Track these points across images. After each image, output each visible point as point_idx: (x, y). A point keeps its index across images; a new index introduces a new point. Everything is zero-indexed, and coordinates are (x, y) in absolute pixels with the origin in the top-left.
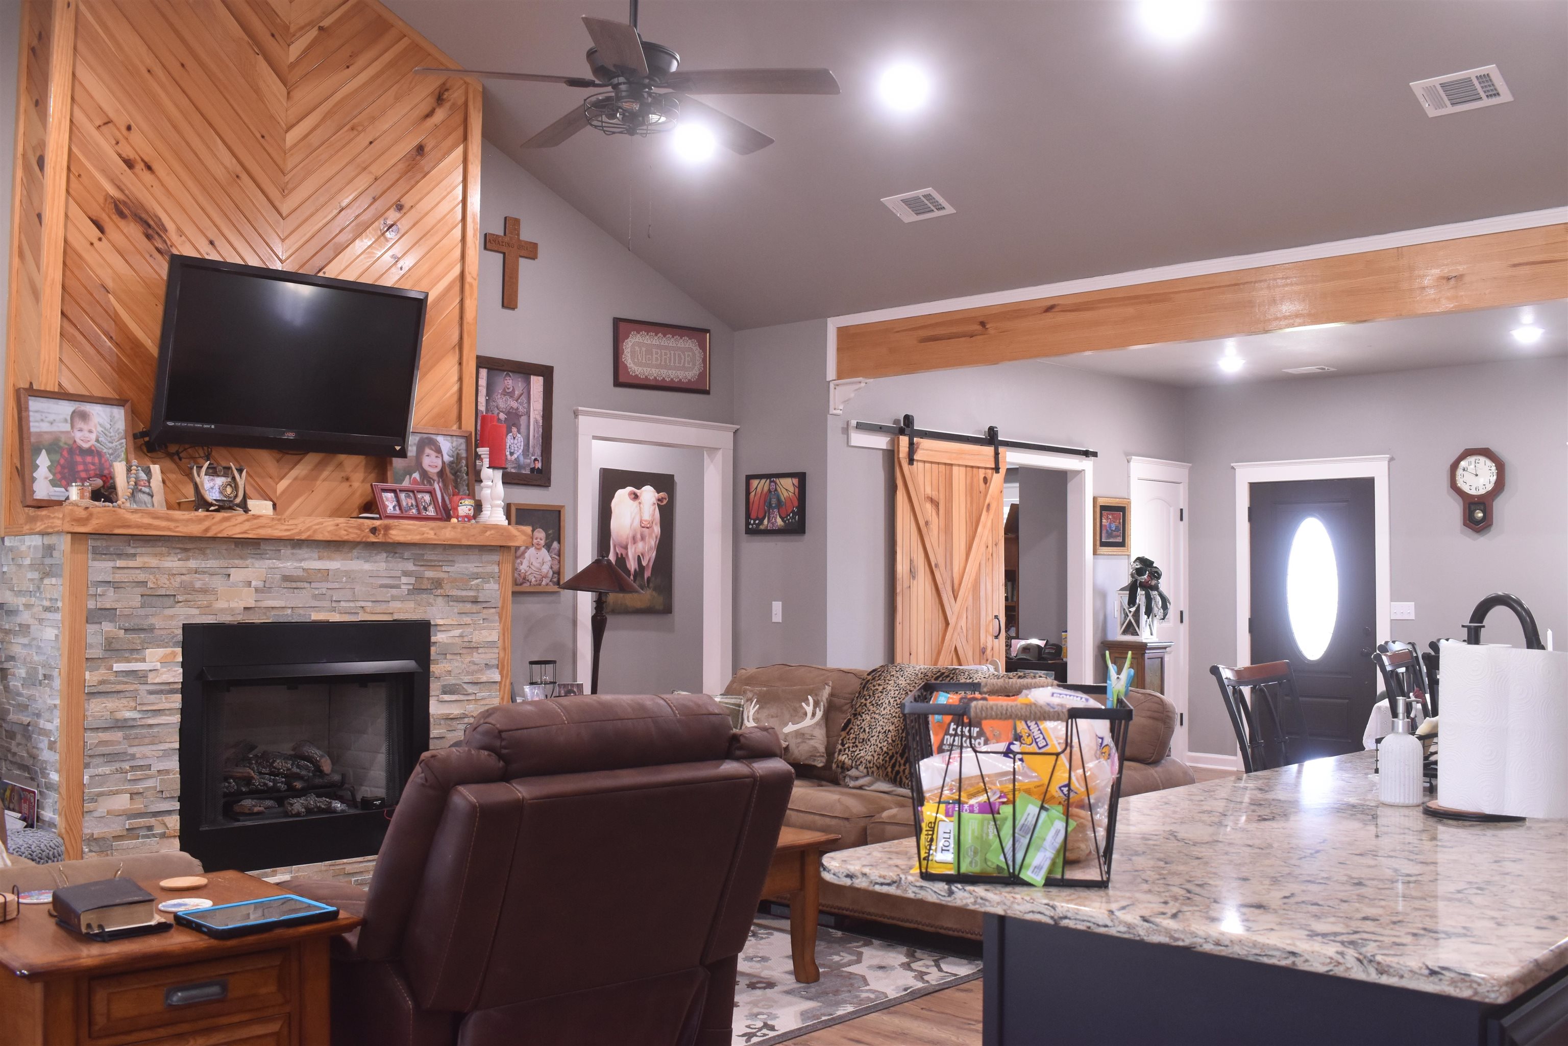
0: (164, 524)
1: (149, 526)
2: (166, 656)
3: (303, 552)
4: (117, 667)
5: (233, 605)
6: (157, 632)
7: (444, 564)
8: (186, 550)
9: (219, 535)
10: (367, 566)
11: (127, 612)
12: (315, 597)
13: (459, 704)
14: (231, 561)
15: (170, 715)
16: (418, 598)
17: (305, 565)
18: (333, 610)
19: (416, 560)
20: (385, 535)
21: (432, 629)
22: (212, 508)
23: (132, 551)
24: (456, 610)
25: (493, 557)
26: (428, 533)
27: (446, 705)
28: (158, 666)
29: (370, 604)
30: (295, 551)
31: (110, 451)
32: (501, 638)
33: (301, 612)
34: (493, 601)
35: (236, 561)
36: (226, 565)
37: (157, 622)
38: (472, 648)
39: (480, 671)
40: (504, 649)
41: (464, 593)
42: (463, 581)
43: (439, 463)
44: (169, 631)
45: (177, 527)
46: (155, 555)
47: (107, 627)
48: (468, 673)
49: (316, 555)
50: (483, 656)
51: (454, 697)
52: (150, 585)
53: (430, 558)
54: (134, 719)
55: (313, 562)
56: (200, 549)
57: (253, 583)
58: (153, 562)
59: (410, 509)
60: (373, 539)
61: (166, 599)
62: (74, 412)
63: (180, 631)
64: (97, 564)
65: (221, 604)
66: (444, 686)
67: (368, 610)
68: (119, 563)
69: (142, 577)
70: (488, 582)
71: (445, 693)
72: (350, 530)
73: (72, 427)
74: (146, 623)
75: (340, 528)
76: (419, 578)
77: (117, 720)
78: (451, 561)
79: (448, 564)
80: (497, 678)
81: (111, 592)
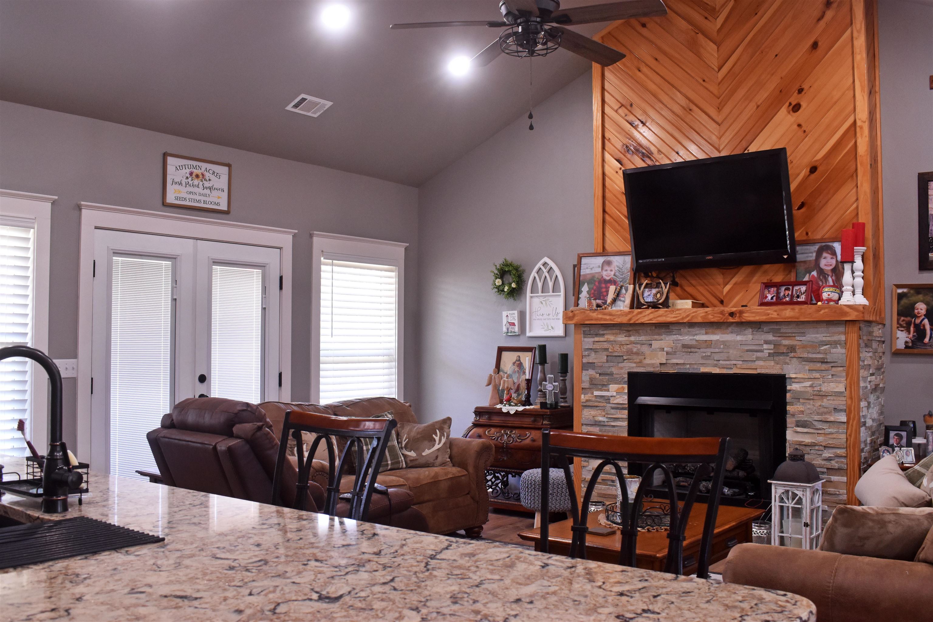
0: (608, 317)
1: (601, 319)
2: (619, 389)
3: (695, 330)
4: (596, 393)
5: (653, 362)
6: (615, 376)
7: (796, 335)
8: (628, 331)
9: (637, 322)
10: (739, 338)
11: (600, 364)
12: (703, 357)
13: (811, 435)
14: (652, 337)
15: (622, 421)
16: (776, 358)
17: (698, 338)
18: (715, 366)
19: (775, 332)
20: (740, 317)
21: (788, 381)
22: (644, 307)
23: (602, 332)
24: (807, 368)
25: (838, 329)
26: (772, 314)
27: (801, 435)
28: (615, 394)
29: (741, 362)
30: (690, 330)
31: (621, 280)
32: (848, 389)
33: (696, 367)
34: (840, 361)
35: (655, 337)
36: (650, 339)
37: (614, 370)
38: (822, 395)
39: (829, 413)
40: (851, 398)
41: (814, 356)
42: (815, 346)
43: (834, 262)
44: (621, 376)
45: (614, 319)
46: (613, 334)
47: (591, 372)
48: (818, 414)
49: (703, 331)
50: (831, 402)
51: (805, 430)
52: (610, 350)
53: (784, 331)
54: (604, 421)
55: (702, 337)
56: (636, 330)
57: (665, 349)
58: (612, 338)
59: (785, 298)
60: (731, 320)
61: (618, 358)
62: (604, 262)
63: (626, 376)
64: (586, 339)
65: (647, 361)
66: (797, 422)
67: (738, 366)
68: (597, 339)
69: (606, 345)
70: (836, 347)
71: (798, 426)
72: (715, 315)
73: (602, 269)
74: (609, 371)
75: (709, 314)
76: (777, 345)
77: (596, 421)
78: (802, 333)
79: (800, 335)
80: (844, 418)
81: (593, 354)
